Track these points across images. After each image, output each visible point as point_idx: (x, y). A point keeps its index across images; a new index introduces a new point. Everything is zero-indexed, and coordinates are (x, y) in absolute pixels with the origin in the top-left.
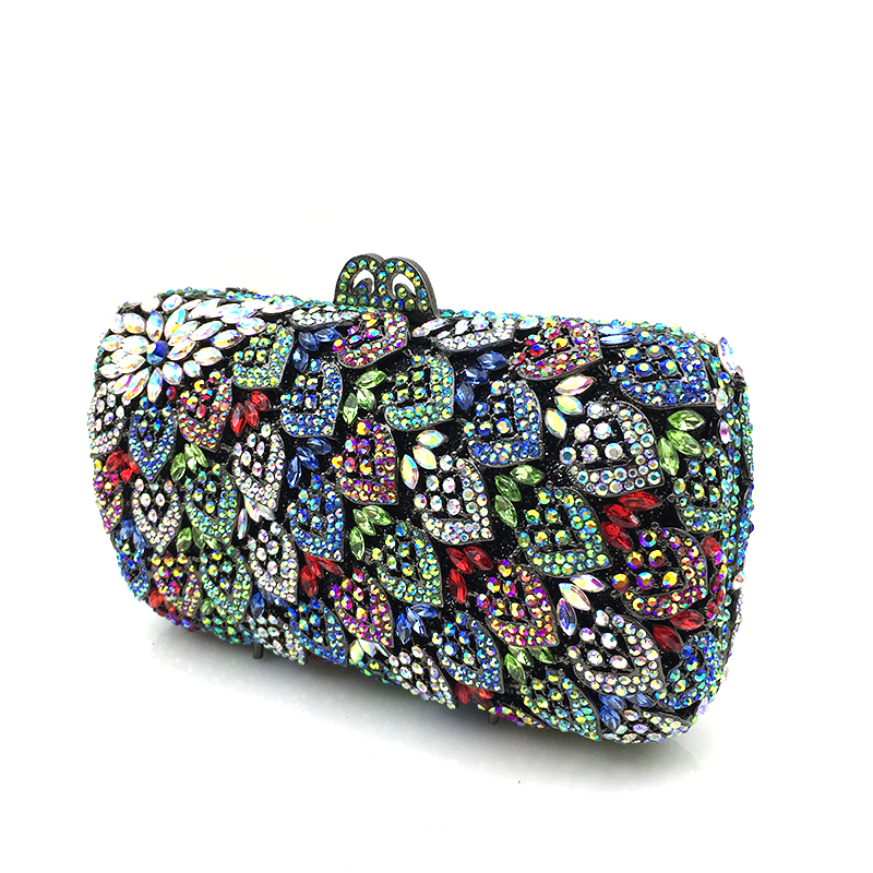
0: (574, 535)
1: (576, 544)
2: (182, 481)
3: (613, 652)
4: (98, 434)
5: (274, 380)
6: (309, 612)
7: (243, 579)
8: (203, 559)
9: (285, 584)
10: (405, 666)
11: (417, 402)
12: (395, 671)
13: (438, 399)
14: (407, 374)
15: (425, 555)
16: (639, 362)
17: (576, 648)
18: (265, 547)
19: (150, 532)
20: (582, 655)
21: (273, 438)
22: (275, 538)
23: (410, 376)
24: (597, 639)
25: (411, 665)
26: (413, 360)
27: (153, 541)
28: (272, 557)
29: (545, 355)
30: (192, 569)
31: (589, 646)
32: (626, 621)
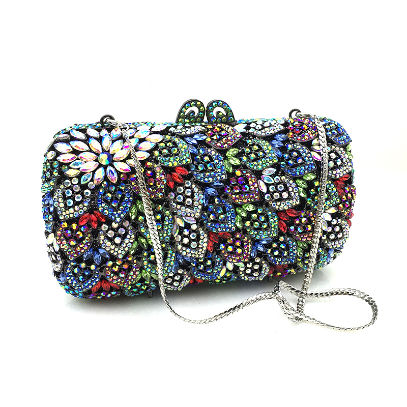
1: (330, 197)
2: (137, 218)
3: (338, 233)
4: (70, 207)
5: (188, 160)
6: (205, 261)
7: (172, 256)
8: (145, 254)
9: (200, 250)
10: (249, 268)
11: (262, 157)
12: (241, 273)
13: (270, 155)
14: (248, 148)
15: (273, 217)
16: (332, 130)
17: (325, 236)
18: (188, 237)
19: (114, 249)
20: (328, 237)
21: (194, 186)
22: (194, 231)
23: (250, 149)
24: (333, 229)
25: (253, 266)
26: (248, 142)
27: (116, 254)
28: (194, 240)
29: (302, 132)
30: (135, 261)
31: (330, 233)
32: (342, 220)
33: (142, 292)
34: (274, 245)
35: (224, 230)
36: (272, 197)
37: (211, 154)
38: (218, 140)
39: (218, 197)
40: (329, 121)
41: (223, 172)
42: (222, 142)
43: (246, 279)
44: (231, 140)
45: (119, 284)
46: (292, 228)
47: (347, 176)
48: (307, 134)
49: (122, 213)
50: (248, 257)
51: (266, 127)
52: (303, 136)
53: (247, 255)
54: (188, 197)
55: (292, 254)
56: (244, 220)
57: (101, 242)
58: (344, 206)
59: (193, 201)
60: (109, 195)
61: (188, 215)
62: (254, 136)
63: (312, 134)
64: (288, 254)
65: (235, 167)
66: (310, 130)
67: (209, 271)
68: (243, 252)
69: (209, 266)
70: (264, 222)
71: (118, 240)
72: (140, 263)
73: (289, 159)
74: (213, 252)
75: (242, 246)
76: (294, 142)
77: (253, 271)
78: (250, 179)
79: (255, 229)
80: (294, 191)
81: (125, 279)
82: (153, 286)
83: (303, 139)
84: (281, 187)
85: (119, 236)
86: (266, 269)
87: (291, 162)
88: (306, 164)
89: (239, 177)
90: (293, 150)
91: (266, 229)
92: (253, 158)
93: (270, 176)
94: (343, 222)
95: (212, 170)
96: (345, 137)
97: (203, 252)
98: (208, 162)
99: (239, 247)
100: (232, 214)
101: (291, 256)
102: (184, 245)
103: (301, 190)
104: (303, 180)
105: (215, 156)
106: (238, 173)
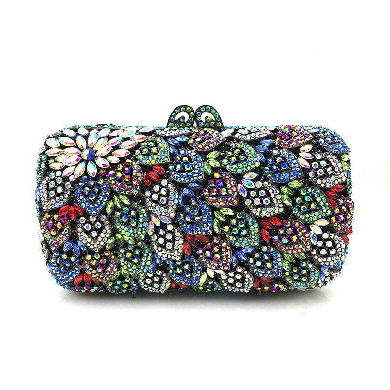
0: (318, 204)
1: (319, 208)
2: (113, 214)
3: (331, 248)
4: (52, 198)
5: (166, 159)
6: (183, 264)
7: (148, 255)
8: (122, 251)
9: (176, 252)
10: (230, 277)
11: (242, 161)
12: (223, 282)
13: (252, 159)
14: (230, 151)
15: (253, 224)
16: (325, 138)
17: (315, 250)
18: (163, 237)
19: (90, 243)
20: (318, 252)
21: (170, 185)
22: (170, 232)
23: (233, 152)
24: (324, 244)
25: (235, 276)
26: (231, 145)
27: (92, 247)
28: (169, 241)
29: (290, 138)
30: (113, 257)
31: (321, 248)
32: (335, 235)
33: (125, 290)
34: (257, 255)
35: (200, 232)
36: (253, 203)
37: (191, 155)
38: (200, 142)
39: (195, 198)
40: (325, 130)
41: (201, 173)
42: (203, 145)
43: (230, 290)
44: (213, 143)
45: (97, 278)
46: (276, 238)
47: (340, 186)
48: (295, 140)
49: (98, 207)
50: (228, 264)
51: (253, 132)
52: (291, 142)
53: (227, 263)
54: (163, 196)
55: (276, 267)
56: (221, 225)
57: (79, 234)
58: (337, 219)
59: (168, 201)
60: (88, 189)
61: (163, 214)
62: (239, 141)
63: (301, 140)
64: (273, 267)
65: (214, 169)
66: (300, 136)
67: (187, 276)
68: (222, 258)
69: (187, 270)
70: (243, 228)
71: (94, 234)
72: (117, 259)
73: (273, 164)
74: (190, 256)
75: (220, 252)
76: (280, 148)
77: (236, 281)
78: (228, 182)
79: (234, 235)
80: (277, 198)
81: (103, 274)
82: (135, 285)
83: (291, 145)
84: (262, 193)
85: (96, 230)
86: (249, 280)
87: (275, 167)
88: (291, 170)
89: (217, 179)
90: (278, 156)
91: (245, 236)
92: (233, 161)
93: (251, 180)
94: (337, 237)
95: (190, 171)
96: (341, 146)
97: (179, 254)
98: (186, 163)
99: (217, 253)
100: (208, 217)
101: (276, 269)
102: (160, 245)
103: (285, 197)
104: (288, 187)
105: (194, 157)
106: (217, 175)
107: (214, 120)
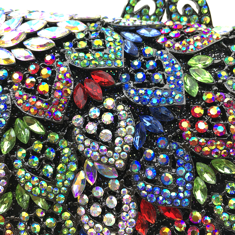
65: (204, 87)
107: (197, 11)
